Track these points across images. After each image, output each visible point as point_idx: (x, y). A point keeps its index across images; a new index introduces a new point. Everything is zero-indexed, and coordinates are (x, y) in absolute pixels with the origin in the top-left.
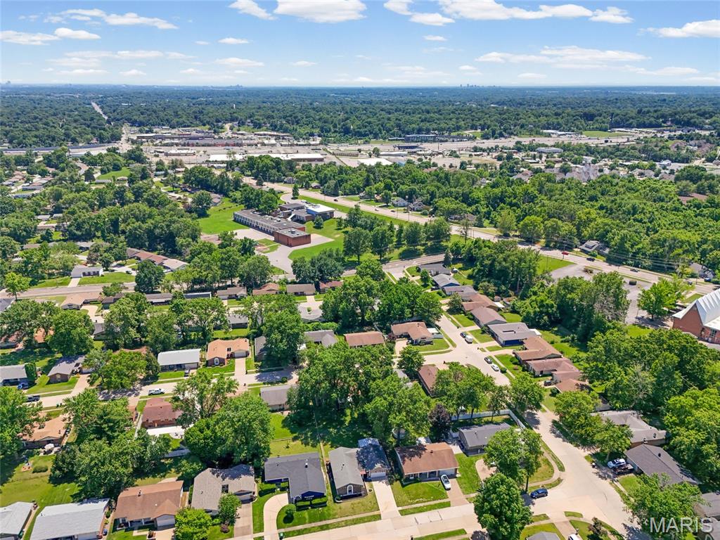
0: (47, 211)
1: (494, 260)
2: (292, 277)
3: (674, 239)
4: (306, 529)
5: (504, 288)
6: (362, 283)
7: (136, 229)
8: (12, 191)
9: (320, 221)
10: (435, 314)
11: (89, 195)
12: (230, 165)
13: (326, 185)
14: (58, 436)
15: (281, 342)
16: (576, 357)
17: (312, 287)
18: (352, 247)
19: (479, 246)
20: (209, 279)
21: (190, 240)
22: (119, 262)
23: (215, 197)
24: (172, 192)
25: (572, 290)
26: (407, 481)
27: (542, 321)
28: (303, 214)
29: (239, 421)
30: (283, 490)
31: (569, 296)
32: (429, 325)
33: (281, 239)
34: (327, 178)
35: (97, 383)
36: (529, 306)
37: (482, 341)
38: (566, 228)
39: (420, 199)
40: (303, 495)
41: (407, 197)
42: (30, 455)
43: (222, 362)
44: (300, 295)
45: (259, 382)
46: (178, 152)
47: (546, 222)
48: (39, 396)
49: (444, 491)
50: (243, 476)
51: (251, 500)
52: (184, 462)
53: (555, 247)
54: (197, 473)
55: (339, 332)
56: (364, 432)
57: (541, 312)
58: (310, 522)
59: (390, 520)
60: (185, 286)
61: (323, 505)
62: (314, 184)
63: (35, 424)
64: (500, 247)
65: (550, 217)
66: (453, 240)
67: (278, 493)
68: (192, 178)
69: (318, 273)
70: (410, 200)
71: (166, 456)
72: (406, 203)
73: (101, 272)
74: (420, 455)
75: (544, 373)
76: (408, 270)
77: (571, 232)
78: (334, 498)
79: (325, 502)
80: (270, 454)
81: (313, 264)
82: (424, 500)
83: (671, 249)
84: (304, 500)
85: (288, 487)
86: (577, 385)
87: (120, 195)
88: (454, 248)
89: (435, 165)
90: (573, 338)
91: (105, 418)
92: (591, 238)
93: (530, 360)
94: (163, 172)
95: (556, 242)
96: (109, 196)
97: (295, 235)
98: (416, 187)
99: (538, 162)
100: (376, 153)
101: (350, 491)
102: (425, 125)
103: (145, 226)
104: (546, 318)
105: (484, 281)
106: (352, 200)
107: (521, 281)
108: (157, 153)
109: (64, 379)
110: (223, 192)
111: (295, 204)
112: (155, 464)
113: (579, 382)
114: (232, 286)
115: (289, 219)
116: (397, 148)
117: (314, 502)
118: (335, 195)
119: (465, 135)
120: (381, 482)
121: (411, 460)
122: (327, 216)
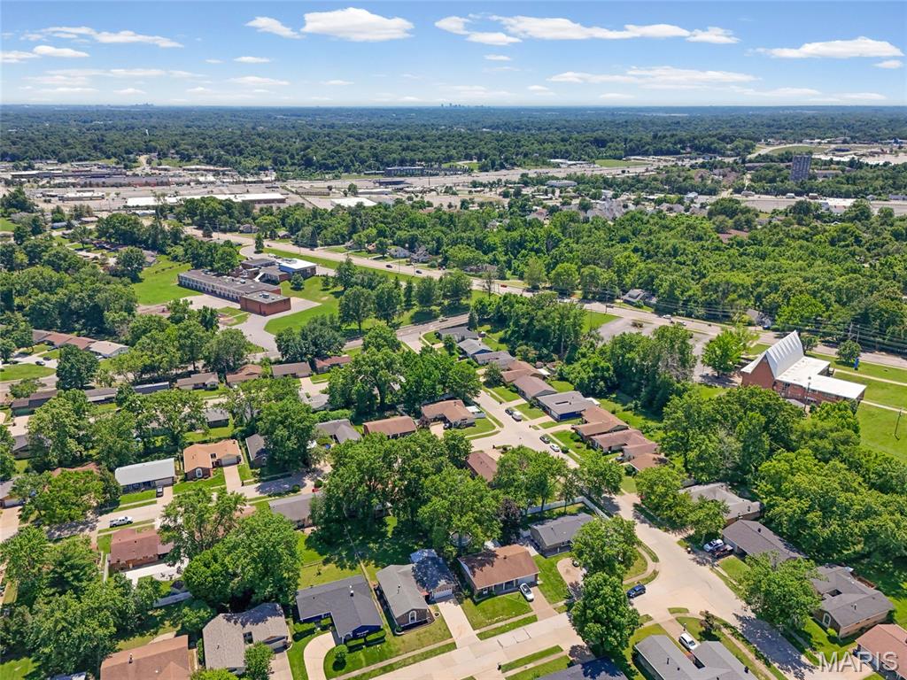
1: (532, 319)
2: (275, 354)
3: (727, 283)
4: (364, 674)
5: (545, 351)
6: (380, 356)
7: (41, 303)
9: (298, 280)
10: (473, 389)
12: (161, 212)
13: (300, 233)
15: (289, 439)
16: (645, 427)
17: (304, 367)
18: (351, 312)
19: (510, 302)
20: (165, 364)
21: (126, 314)
22: (22, 350)
23: (149, 255)
24: (81, 250)
25: (631, 348)
26: (480, 597)
27: (598, 388)
28: (276, 273)
29: (259, 546)
30: (324, 629)
31: (628, 355)
32: (467, 403)
33: (249, 307)
34: (300, 225)
35: (32, 517)
36: (579, 370)
37: (533, 417)
38: (606, 275)
39: (423, 248)
40: (355, 632)
41: (407, 245)
43: (206, 473)
44: (292, 378)
45: (262, 495)
46: (79, 195)
47: (582, 270)
49: (527, 603)
50: (269, 618)
51: (285, 647)
52: (186, 610)
53: (594, 299)
54: (205, 622)
55: (355, 421)
56: (413, 543)
57: (596, 377)
58: (368, 665)
59: (467, 647)
60: (131, 376)
61: (381, 640)
62: (282, 232)
64: (537, 302)
65: (586, 263)
66: (476, 297)
67: (319, 634)
68: (111, 230)
69: (312, 348)
70: (412, 249)
71: (155, 605)
72: (407, 253)
74: (492, 563)
75: (613, 449)
76: (424, 336)
77: (611, 280)
78: (393, 630)
79: (383, 637)
80: (297, 585)
81: (304, 336)
82: (505, 617)
83: (725, 294)
84: (355, 637)
85: (332, 625)
86: (654, 459)
87: (8, 257)
88: (479, 307)
89: (430, 205)
90: (636, 405)
91: (66, 563)
92: (633, 286)
93: (594, 435)
94: (64, 223)
95: (594, 293)
97: (269, 301)
98: (416, 233)
99: (551, 199)
100: (353, 191)
101: (413, 618)
102: (409, 155)
103: (54, 298)
104: (602, 383)
105: (521, 345)
106: (337, 251)
107: (565, 341)
108: (48, 198)
110: (157, 248)
111: (261, 259)
112: (139, 618)
113: (656, 456)
114: (195, 372)
115: (257, 279)
116: (377, 185)
117: (369, 638)
118: (313, 246)
119: (458, 167)
120: (448, 603)
121: (481, 570)
122: (307, 274)
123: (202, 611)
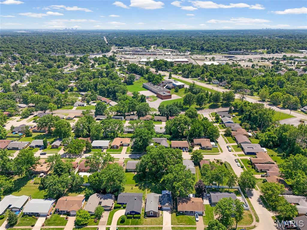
0: (75, 79)
1: (251, 113)
2: (158, 113)
4: (128, 228)
5: (254, 126)
7: (102, 88)
8: (65, 71)
9: (177, 89)
11: (89, 74)
12: (147, 63)
13: (184, 73)
14: (46, 170)
16: (282, 165)
17: (165, 118)
18: (187, 101)
19: (246, 105)
20: (123, 111)
22: (94, 101)
23: (137, 77)
24: (122, 74)
26: (179, 213)
27: (269, 145)
28: (170, 85)
30: (124, 208)
31: (284, 134)
32: (212, 141)
33: (159, 96)
34: (185, 70)
35: (67, 150)
36: (264, 136)
37: (236, 151)
38: (294, 99)
39: (226, 81)
40: (131, 212)
41: (220, 80)
42: (35, 177)
43: (117, 147)
44: (160, 121)
45: (129, 158)
46: (130, 57)
47: (284, 96)
48: (46, 153)
49: (195, 222)
50: (109, 199)
51: (110, 210)
52: (86, 189)
53: (287, 108)
54: (91, 194)
55: (169, 140)
57: (269, 140)
58: (131, 225)
61: (139, 218)
62: (180, 72)
63: (37, 165)
64: (255, 106)
66: (236, 101)
67: (122, 209)
68: (130, 68)
69: (168, 112)
71: (82, 185)
72: (219, 82)
73: (85, 105)
74: (187, 202)
75: (262, 170)
77: (296, 101)
78: (144, 215)
80: (124, 190)
81: (167, 108)
82: (185, 224)
84: (131, 214)
85: (126, 207)
86: (277, 179)
87: (101, 74)
88: (235, 105)
89: (239, 65)
90: (284, 155)
91: (59, 166)
93: (257, 163)
94: (120, 65)
95: (289, 105)
96: (97, 74)
97: (165, 95)
98: (224, 75)
99: (292, 66)
100: (213, 59)
101: (152, 214)
102: (239, 47)
103: (106, 87)
104: (271, 143)
105: (246, 122)
106: (195, 80)
107: (264, 123)
108: (121, 57)
109: (57, 147)
110: (141, 74)
111: (169, 81)
112: (78, 188)
113: (279, 178)
114: (133, 115)
115: (165, 87)
116: (224, 57)
117: (135, 216)
118: (188, 77)
119: (258, 52)
120: (167, 212)
121: (182, 204)
122: (180, 87)
123: (91, 190)
